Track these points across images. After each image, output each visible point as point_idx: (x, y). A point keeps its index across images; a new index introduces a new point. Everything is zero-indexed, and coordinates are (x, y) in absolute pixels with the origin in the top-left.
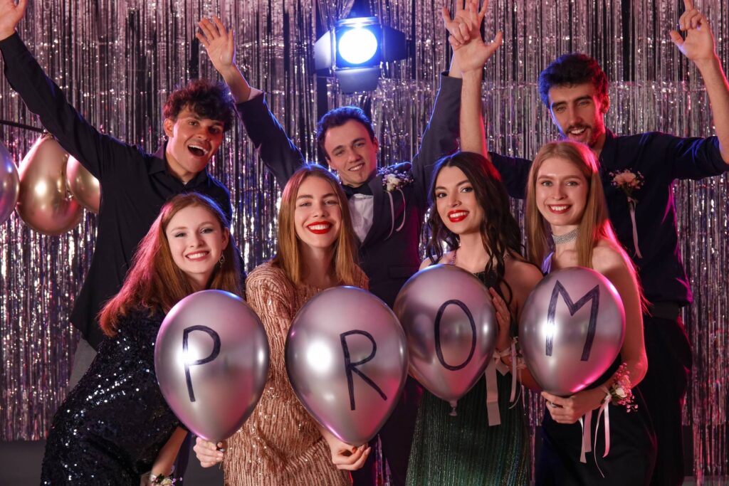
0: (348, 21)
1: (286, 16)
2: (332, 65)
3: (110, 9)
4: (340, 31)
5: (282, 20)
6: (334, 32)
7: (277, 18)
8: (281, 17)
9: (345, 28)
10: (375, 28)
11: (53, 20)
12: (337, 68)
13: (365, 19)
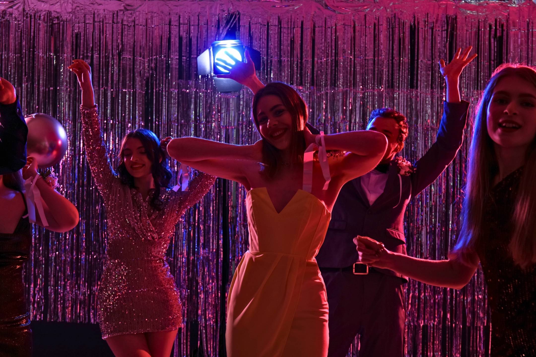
0: (221, 42)
1: (180, 39)
2: (211, 72)
3: (61, 32)
4: (216, 49)
5: (178, 42)
6: (211, 50)
7: (175, 40)
8: (177, 39)
9: (219, 47)
10: (240, 47)
11: (22, 38)
12: (214, 75)
13: (233, 42)
